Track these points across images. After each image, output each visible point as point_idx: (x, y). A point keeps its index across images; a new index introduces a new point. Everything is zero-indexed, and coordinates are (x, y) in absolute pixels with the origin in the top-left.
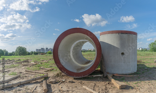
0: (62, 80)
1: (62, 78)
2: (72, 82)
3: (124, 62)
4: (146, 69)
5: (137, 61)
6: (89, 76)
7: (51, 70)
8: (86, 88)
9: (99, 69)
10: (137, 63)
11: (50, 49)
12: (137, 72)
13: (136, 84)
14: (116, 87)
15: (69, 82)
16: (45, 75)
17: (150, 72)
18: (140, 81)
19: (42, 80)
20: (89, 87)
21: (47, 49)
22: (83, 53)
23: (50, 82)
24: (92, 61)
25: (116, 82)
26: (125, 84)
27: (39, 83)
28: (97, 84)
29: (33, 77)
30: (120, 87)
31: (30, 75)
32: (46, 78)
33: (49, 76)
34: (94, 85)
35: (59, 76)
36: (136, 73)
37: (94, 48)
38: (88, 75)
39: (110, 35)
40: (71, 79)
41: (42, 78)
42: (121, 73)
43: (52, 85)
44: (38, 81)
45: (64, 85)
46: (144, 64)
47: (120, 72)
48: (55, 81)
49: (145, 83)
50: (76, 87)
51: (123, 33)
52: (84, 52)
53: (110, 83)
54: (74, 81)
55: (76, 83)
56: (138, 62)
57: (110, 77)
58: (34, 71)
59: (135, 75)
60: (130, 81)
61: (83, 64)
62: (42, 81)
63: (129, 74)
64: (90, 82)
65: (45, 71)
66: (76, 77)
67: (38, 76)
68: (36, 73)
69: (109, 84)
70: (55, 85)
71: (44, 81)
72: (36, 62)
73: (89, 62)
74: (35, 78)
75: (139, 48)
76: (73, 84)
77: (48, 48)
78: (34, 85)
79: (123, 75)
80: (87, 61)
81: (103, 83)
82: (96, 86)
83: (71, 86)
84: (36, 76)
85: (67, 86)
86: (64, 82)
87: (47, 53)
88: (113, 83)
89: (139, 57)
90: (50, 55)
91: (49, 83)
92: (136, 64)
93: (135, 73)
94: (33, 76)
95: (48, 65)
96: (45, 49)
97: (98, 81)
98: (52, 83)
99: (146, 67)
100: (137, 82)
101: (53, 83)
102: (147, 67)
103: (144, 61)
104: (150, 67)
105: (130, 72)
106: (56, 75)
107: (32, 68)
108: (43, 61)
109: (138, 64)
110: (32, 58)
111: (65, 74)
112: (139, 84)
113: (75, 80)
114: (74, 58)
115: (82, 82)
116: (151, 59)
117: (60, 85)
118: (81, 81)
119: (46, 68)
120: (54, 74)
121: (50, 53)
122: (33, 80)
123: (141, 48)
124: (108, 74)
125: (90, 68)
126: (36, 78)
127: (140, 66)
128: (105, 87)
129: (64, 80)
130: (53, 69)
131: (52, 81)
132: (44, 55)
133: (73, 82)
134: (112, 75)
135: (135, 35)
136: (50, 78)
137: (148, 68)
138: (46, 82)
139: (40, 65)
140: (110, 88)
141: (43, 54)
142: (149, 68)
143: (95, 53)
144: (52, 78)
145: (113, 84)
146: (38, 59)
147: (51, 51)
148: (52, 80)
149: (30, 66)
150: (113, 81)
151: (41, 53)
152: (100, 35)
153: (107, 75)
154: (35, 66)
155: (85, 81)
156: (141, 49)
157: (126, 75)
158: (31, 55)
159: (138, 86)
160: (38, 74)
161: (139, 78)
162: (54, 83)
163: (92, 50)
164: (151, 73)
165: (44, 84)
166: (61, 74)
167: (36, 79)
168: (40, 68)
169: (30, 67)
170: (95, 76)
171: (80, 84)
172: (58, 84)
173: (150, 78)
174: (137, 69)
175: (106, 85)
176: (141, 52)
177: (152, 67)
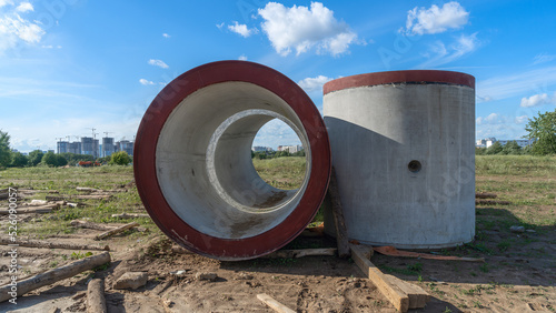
0: (171, 271)
1: (172, 263)
2: (212, 281)
3: (419, 201)
4: (516, 232)
5: (477, 196)
6: (280, 254)
7: (124, 233)
8: (268, 303)
9: (320, 224)
10: (477, 204)
11: (123, 142)
12: (474, 243)
13: (471, 293)
14: (388, 302)
15: (203, 278)
16: (98, 253)
17: (537, 246)
18: (487, 286)
19: (82, 276)
20: (281, 297)
21: (108, 141)
22: (256, 162)
23: (120, 286)
24: (293, 194)
25: (386, 280)
26: (424, 293)
27: (69, 291)
28: (310, 286)
29: (36, 266)
30: (403, 301)
31: (25, 260)
32: (102, 268)
33: (114, 256)
34: (299, 289)
35: (158, 256)
36: (470, 247)
37: (301, 144)
38: (277, 252)
39: (361, 91)
40: (208, 266)
41: (80, 268)
42: (408, 242)
43: (129, 297)
44: (66, 282)
45: (183, 294)
46: (506, 207)
47: (404, 240)
48: (140, 279)
49: (515, 296)
50: (230, 299)
51: (414, 83)
52: (263, 157)
53: (363, 285)
54: (221, 273)
55: (229, 283)
56: (479, 200)
57: (362, 256)
58: (44, 242)
59: (466, 254)
60: (447, 279)
61: (255, 206)
62: (83, 284)
63: (439, 250)
64: (284, 276)
65: (98, 239)
66: (231, 259)
67: (64, 261)
68: (52, 247)
69: (357, 285)
70: (139, 296)
71: (91, 283)
72: (55, 200)
73: (279, 197)
74: (51, 270)
75: (484, 142)
76: (220, 285)
77: (116, 141)
78: (42, 304)
79: (414, 250)
80: (272, 195)
81: (334, 283)
82: (306, 294)
83: (209, 298)
84: (52, 262)
85: (194, 297)
86: (179, 279)
87: (108, 159)
88: (376, 282)
89: (481, 178)
90: (123, 167)
91: (115, 287)
92: (471, 206)
93: (465, 245)
94: (39, 262)
95: (111, 211)
96: (101, 143)
97: (317, 274)
98: (127, 286)
99: (518, 222)
100: (474, 286)
101: (130, 289)
102: (521, 224)
103: (509, 196)
104: (537, 221)
105: (443, 240)
106: (145, 251)
107: (37, 226)
108: (89, 192)
109: (479, 206)
110: (35, 181)
111: (185, 246)
112: (487, 298)
113: (225, 272)
114: (221, 182)
115: (251, 278)
116: (540, 186)
117: (166, 294)
118: (250, 274)
119: (102, 226)
120: (138, 249)
121: (122, 161)
122: (39, 282)
123: (491, 139)
124: (354, 248)
125: (284, 222)
126: (52, 273)
127: (490, 219)
128: (342, 299)
129: (179, 273)
130: (132, 230)
131: (127, 281)
132: (95, 169)
133: (217, 279)
134: (369, 251)
135: (464, 87)
136: (119, 268)
137: (527, 226)
138: (103, 287)
139: (76, 211)
140: (361, 306)
141: (89, 162)
142: (534, 227)
143: (307, 161)
144: (129, 265)
145: (375, 288)
146: (66, 187)
147: (128, 150)
148: (127, 276)
149: (24, 216)
150: (374, 275)
151: (80, 157)
152: (325, 93)
153: (350, 251)
154: (49, 216)
155: (264, 274)
156: (489, 144)
157: (428, 251)
158: (32, 168)
159: (481, 307)
160: (65, 252)
161: (485, 270)
162: (137, 285)
163: (292, 151)
164: (541, 251)
165: (89, 296)
166: (166, 245)
167: (52, 278)
168: (72, 224)
169: (26, 220)
170: (304, 253)
171: (244, 285)
172: (154, 290)
173: (538, 275)
174: (477, 229)
175: (347, 290)
176: (491, 157)
177: (546, 224)
